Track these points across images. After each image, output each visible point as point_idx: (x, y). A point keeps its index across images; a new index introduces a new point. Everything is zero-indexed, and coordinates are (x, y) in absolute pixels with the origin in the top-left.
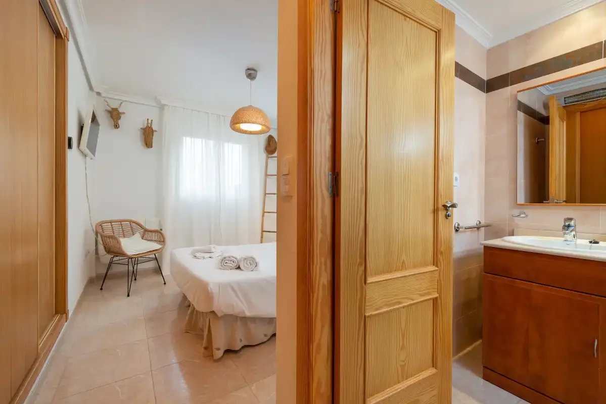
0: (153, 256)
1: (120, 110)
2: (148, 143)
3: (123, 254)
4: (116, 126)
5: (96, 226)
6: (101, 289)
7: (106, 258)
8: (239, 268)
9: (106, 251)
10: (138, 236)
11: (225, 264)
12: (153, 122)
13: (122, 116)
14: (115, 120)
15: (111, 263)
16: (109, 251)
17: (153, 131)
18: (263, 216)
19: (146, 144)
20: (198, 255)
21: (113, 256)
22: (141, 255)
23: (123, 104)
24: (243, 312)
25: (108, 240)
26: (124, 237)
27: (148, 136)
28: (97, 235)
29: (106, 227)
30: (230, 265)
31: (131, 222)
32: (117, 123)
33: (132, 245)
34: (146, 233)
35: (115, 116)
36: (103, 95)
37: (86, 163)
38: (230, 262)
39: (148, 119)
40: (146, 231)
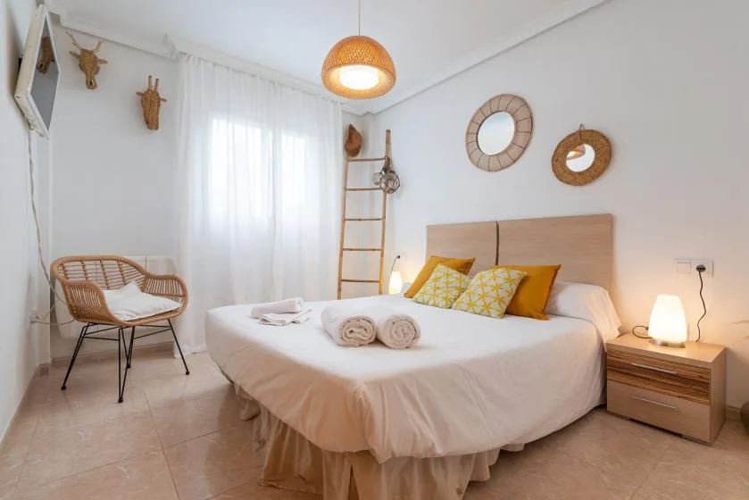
0: (165, 323)
1: (100, 56)
2: (151, 121)
3: (109, 320)
4: (91, 84)
5: (52, 267)
6: (64, 388)
7: (74, 328)
8: (377, 341)
9: (73, 314)
10: (133, 287)
11: (350, 336)
12: (160, 83)
13: (102, 66)
14: (89, 73)
15: (83, 337)
16: (78, 313)
17: (159, 100)
18: (341, 255)
19: (147, 123)
20: (269, 316)
21: (86, 324)
22: (142, 321)
23: (102, 45)
24: (432, 449)
25: (78, 292)
26: (108, 288)
27: (150, 107)
28: (53, 283)
29: (71, 268)
30: (358, 336)
31: (119, 260)
32: (93, 78)
33: (127, 303)
34: (150, 282)
35: (89, 65)
36: (65, 22)
37: (30, 140)
38: (359, 330)
39: (150, 77)
40: (148, 276)
